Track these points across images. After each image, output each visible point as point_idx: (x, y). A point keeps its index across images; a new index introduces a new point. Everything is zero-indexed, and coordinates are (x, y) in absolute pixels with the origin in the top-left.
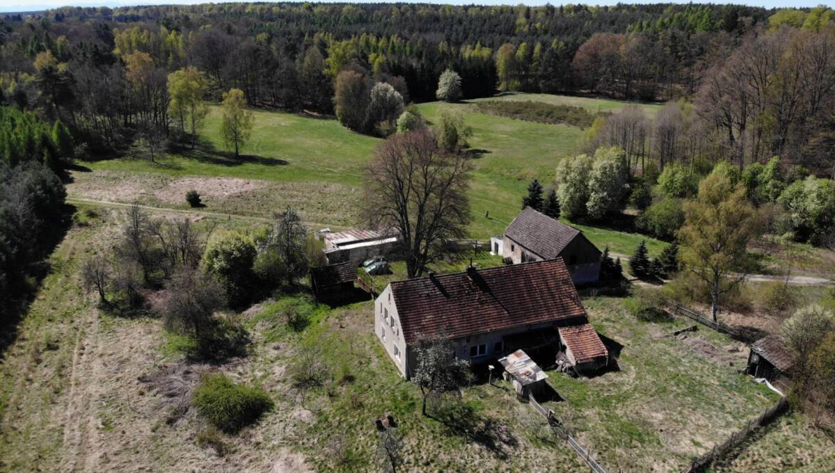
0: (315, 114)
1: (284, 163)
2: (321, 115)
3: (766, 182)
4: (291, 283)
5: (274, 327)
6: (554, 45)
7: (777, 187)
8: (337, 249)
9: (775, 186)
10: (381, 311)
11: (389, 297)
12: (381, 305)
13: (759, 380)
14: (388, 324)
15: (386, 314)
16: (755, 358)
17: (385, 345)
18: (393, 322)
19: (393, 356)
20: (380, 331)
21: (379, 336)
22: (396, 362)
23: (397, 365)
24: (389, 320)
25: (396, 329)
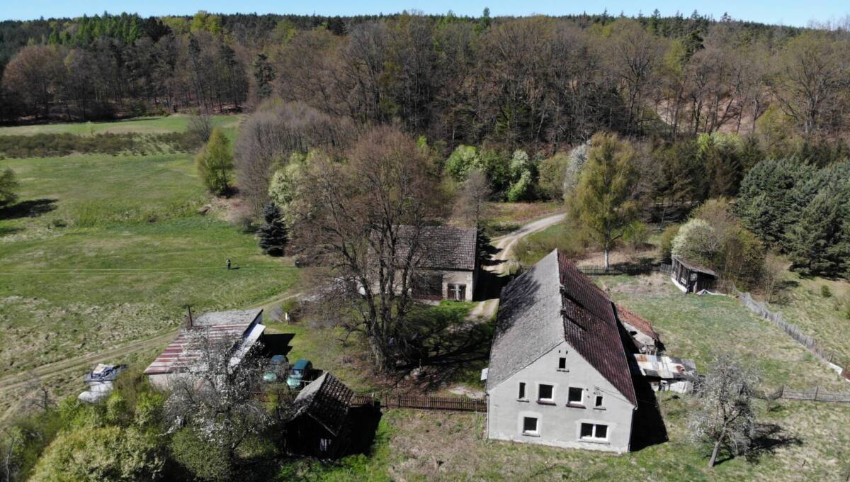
10: (522, 394)
11: (562, 363)
12: (522, 386)
13: (700, 293)
14: (554, 405)
15: (545, 391)
16: (694, 277)
17: (537, 441)
18: (575, 394)
19: (576, 442)
20: (516, 428)
21: (507, 438)
22: (587, 446)
23: (594, 447)
24: (559, 396)
25: (587, 399)
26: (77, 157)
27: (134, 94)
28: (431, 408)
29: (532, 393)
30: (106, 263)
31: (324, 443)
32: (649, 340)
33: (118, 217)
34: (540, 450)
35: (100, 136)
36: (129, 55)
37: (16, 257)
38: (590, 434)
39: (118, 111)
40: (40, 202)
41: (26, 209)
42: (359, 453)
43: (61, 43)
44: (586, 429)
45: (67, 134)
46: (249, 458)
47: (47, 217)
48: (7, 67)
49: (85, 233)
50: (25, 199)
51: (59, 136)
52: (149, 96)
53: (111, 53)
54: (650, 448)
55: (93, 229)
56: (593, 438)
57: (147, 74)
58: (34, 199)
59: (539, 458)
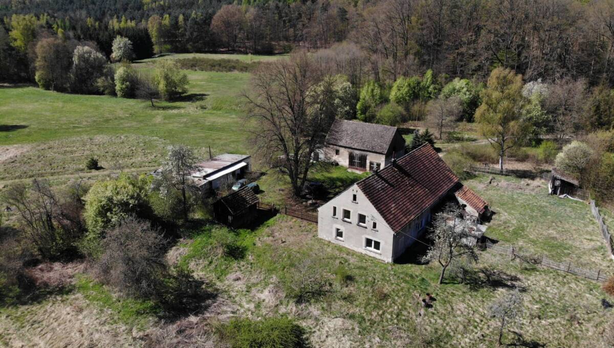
0: (6, 85)
1: (24, 127)
2: (13, 85)
3: (428, 87)
4: (187, 220)
5: (211, 263)
6: (193, 15)
7: (436, 89)
8: (205, 181)
9: (435, 89)
10: (335, 214)
11: (355, 197)
12: (335, 208)
13: (562, 196)
14: (350, 223)
15: (347, 214)
16: (558, 183)
17: (341, 244)
18: (362, 218)
19: (362, 249)
20: (331, 233)
21: (327, 239)
22: (368, 253)
23: (372, 255)
24: (354, 218)
25: (369, 223)
26: (236, 73)
27: (287, 39)
28: (302, 219)
29: (340, 214)
30: (212, 128)
31: (230, 218)
32: (474, 212)
33: (234, 107)
34: (340, 249)
35: (254, 63)
36: (286, 13)
37: (172, 120)
38: (370, 246)
39: (276, 49)
40: (200, 95)
41: (191, 98)
42: (249, 229)
43: (250, 4)
44: (369, 243)
45: (237, 60)
46: (197, 219)
47: (198, 103)
48: (214, 18)
49: (213, 114)
50: (193, 93)
51: (232, 61)
52: (295, 40)
53: (276, 12)
54: (410, 265)
55: (219, 112)
56: (372, 249)
57: (294, 26)
58: (198, 93)
59: (337, 252)
